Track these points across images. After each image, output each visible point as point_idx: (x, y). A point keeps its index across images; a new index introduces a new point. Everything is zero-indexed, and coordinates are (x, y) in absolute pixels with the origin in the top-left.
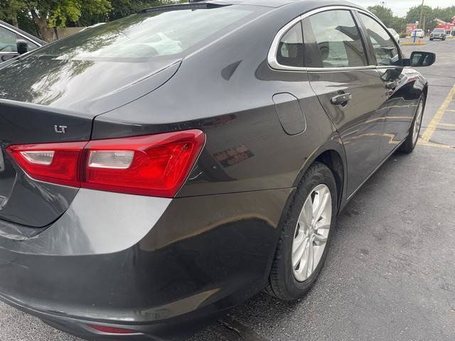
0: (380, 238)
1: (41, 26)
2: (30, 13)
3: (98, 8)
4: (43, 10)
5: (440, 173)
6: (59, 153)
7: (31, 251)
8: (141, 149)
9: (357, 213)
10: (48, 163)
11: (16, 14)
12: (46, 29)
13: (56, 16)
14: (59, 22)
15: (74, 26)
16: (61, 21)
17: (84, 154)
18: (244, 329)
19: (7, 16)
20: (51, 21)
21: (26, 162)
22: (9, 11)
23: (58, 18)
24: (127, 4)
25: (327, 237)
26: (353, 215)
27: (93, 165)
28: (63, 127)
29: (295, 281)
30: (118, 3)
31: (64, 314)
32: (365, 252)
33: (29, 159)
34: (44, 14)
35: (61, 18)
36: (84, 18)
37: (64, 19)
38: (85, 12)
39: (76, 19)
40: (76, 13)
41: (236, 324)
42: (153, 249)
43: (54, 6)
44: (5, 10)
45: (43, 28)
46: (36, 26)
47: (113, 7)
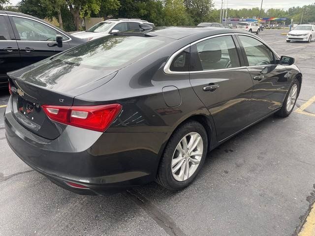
0: (238, 166)
1: (75, 16)
2: (69, 7)
3: (111, 5)
4: (77, 6)
5: (299, 132)
6: (61, 110)
7: (47, 149)
8: (91, 111)
9: (232, 151)
10: (56, 114)
11: (60, 8)
12: (78, 19)
13: (84, 10)
14: (86, 14)
15: (96, 17)
16: (88, 13)
17: (70, 111)
18: (146, 201)
19: (54, 8)
20: (81, 13)
21: (49, 112)
22: (55, 6)
23: (86, 11)
24: (130, 3)
25: (200, 161)
26: (230, 152)
27: (73, 116)
28: (63, 100)
29: (173, 179)
30: (125, 1)
31: (58, 176)
32: (226, 172)
33: (50, 111)
34: (77, 8)
35: (88, 11)
36: (102, 12)
37: (89, 12)
38: (102, 7)
39: (97, 12)
40: (97, 8)
41: (143, 198)
42: (96, 155)
43: (84, 3)
44: (54, 5)
45: (76, 18)
46: (72, 15)
47: (121, 4)
